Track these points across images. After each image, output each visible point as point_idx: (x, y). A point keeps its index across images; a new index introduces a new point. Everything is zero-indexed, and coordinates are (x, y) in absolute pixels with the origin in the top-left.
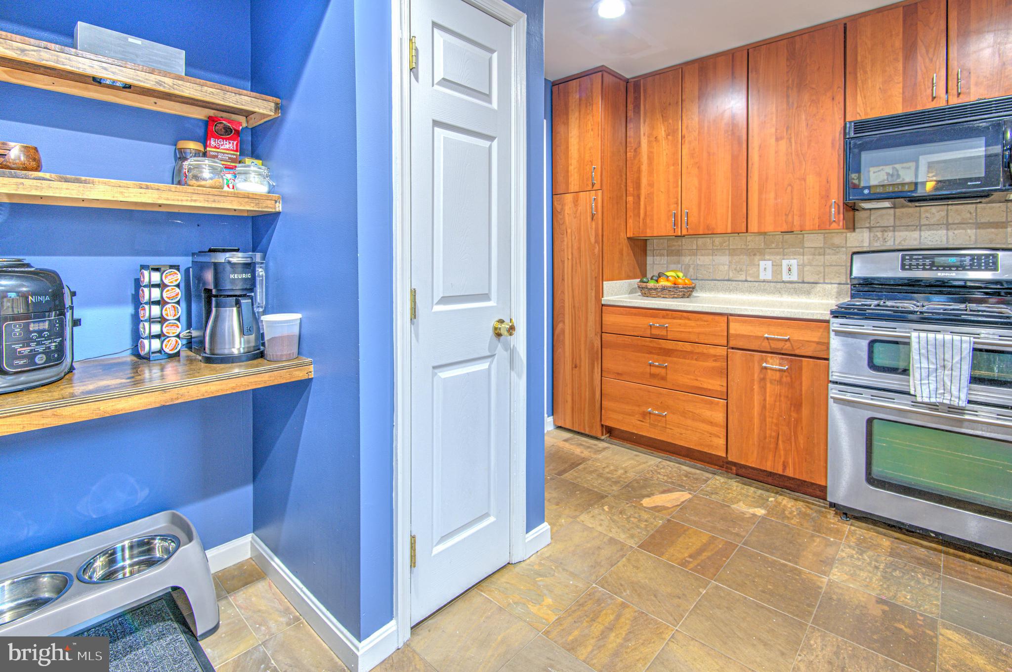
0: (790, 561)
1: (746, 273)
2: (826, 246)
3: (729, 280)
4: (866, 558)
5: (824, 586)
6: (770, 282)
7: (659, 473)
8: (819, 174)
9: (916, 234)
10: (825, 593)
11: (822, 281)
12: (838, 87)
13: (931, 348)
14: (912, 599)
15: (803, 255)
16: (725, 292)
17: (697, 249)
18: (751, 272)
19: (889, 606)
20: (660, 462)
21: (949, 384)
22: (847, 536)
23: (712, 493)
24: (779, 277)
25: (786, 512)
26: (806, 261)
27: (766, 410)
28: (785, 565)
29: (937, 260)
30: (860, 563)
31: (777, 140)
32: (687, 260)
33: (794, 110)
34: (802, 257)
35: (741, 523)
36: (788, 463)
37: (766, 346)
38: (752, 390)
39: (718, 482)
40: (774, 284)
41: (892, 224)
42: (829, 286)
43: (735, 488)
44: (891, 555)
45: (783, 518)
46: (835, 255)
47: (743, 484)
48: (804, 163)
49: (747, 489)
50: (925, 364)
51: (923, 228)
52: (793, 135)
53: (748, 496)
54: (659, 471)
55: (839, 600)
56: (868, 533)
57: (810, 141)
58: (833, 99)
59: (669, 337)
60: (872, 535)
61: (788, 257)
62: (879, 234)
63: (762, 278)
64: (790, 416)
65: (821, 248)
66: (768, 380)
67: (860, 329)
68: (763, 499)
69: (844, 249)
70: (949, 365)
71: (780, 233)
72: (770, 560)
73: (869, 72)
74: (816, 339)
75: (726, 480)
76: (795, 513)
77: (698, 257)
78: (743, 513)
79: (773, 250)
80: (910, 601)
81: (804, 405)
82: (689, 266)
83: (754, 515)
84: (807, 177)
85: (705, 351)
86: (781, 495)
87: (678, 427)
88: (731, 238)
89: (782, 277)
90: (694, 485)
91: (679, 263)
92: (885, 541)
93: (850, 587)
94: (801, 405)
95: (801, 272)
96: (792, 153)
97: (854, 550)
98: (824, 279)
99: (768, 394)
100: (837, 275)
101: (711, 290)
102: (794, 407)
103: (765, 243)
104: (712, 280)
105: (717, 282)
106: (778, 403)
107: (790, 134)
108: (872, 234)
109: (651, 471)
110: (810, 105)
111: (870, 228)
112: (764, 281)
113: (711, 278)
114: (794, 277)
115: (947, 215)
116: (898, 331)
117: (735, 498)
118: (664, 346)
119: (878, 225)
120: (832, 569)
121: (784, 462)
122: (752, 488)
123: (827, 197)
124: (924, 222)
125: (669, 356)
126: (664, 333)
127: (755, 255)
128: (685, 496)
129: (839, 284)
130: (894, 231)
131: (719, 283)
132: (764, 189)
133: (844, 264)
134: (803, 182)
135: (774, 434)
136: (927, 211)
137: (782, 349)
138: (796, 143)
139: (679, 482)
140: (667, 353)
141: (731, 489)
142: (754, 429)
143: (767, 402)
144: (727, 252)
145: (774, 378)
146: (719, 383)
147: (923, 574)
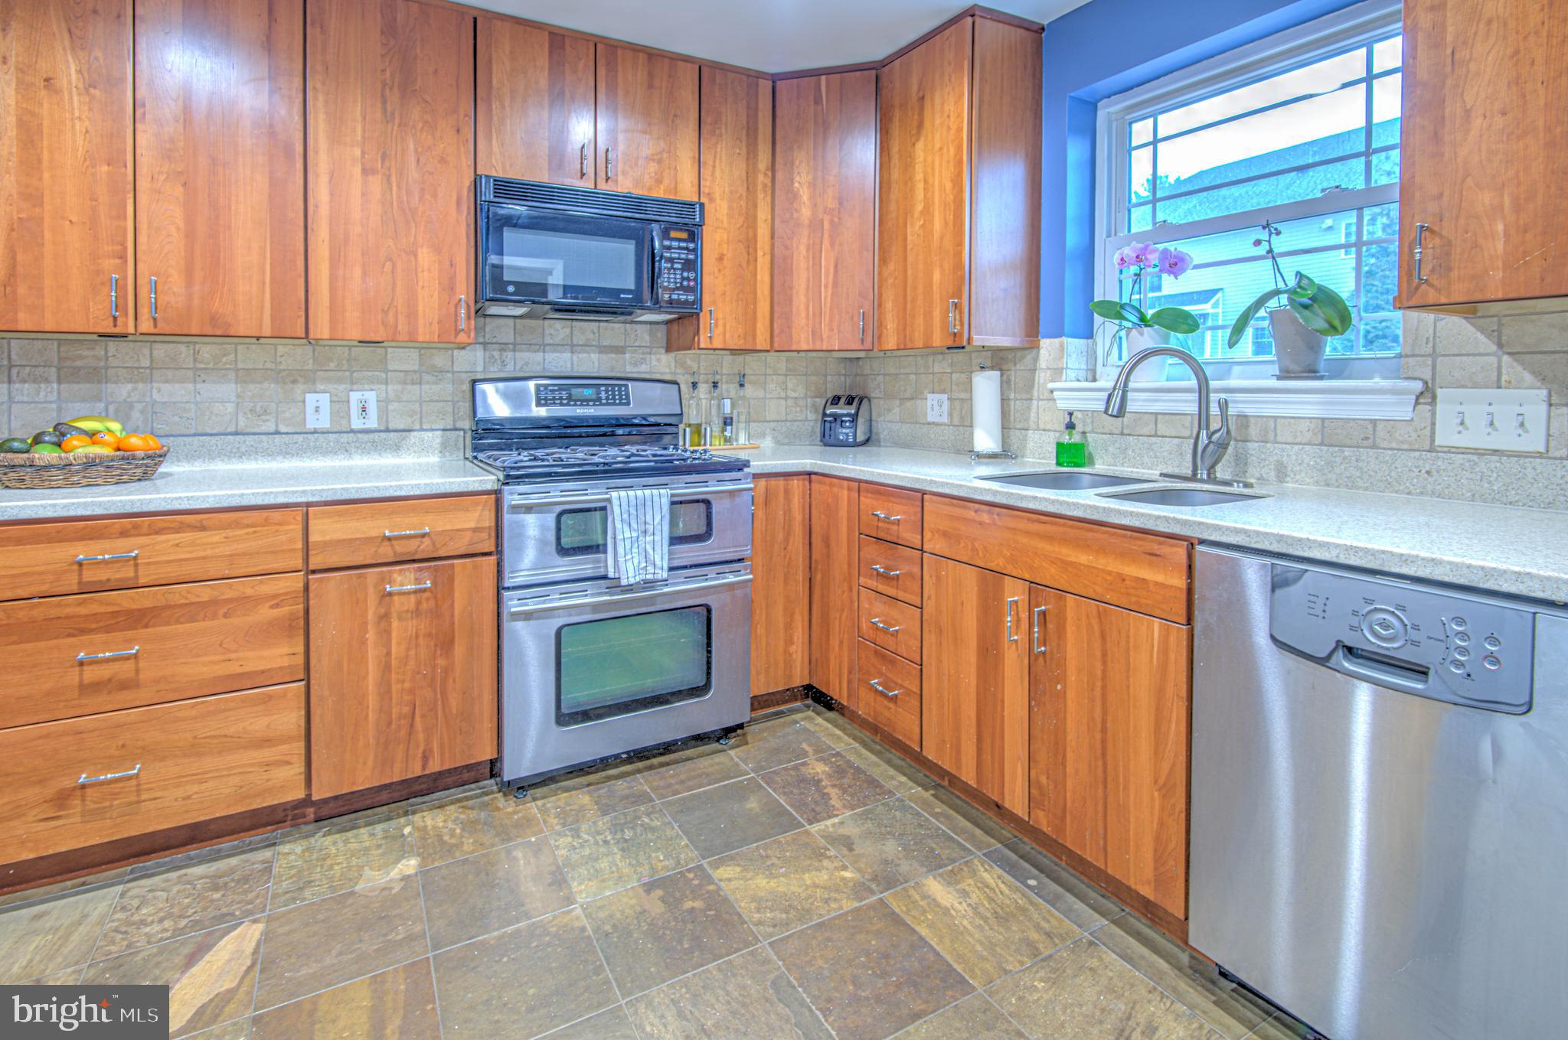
0: (518, 921)
1: (277, 417)
2: (423, 369)
3: (237, 433)
4: (586, 837)
5: (585, 922)
6: (328, 432)
7: (143, 923)
8: (438, 250)
9: (539, 356)
10: (595, 931)
11: (417, 427)
12: (466, 116)
13: (633, 511)
14: (666, 857)
15: (387, 383)
16: (230, 457)
17: (151, 368)
18: (287, 415)
19: (658, 887)
20: (122, 895)
21: (651, 552)
22: (544, 820)
23: (301, 889)
24: (344, 422)
25: (446, 838)
26: (391, 394)
27: (390, 671)
28: (518, 932)
29: (575, 392)
30: (587, 852)
31: (365, 172)
32: (124, 394)
33: (396, 128)
34: (383, 387)
35: (397, 912)
36: (431, 751)
37: (387, 553)
38: (363, 642)
39: (293, 857)
40: (334, 436)
41: (512, 341)
42: (430, 434)
43: (333, 850)
44: (605, 813)
45: (449, 851)
46: (437, 383)
47: (340, 831)
48: (413, 225)
49: (356, 836)
50: (627, 535)
51: (547, 348)
52: (393, 171)
53: (367, 849)
54: (136, 918)
55: (614, 926)
56: (559, 799)
57: (423, 190)
58: (458, 131)
59: (142, 581)
60: (565, 798)
61: (360, 387)
62: (496, 354)
63: (311, 424)
64: (434, 667)
65: (415, 372)
66: (394, 615)
67: (545, 498)
68: (394, 838)
69: (450, 375)
70: (650, 528)
71: (356, 343)
72: (492, 942)
73: (508, 109)
74: (472, 525)
75: (304, 843)
76: (458, 831)
77: (155, 385)
78: (384, 889)
79: (331, 374)
80: (667, 863)
81: (457, 640)
82: (131, 406)
83: (405, 878)
84: (420, 250)
85: (249, 591)
86: (414, 813)
87: (178, 786)
88: (240, 347)
89: (349, 422)
90: (250, 896)
91: (98, 398)
92: (580, 798)
93: (608, 897)
94: (452, 642)
95: (383, 413)
96: (392, 204)
97: (566, 835)
98: (421, 423)
99: (394, 642)
100: (441, 416)
101: (191, 456)
102: (442, 649)
103: (315, 360)
104: (195, 435)
105: (208, 438)
106: (412, 652)
107: (389, 170)
108: (487, 354)
109: (116, 930)
110: (422, 128)
111: (485, 344)
112: (315, 432)
113: (193, 431)
114: (372, 423)
115: (572, 333)
116: (591, 493)
117: (349, 868)
118: (127, 604)
119: (494, 340)
120: (570, 888)
121: (424, 752)
122: (362, 830)
123: (452, 289)
124: (548, 340)
125: (146, 626)
126: (128, 572)
127: (294, 382)
128: (249, 935)
129: (444, 430)
130: (514, 350)
131: (213, 440)
132: (342, 259)
133: (450, 398)
134: (413, 258)
135: (406, 710)
136: (550, 326)
137: (416, 552)
138: (399, 186)
139: (211, 913)
140: (139, 619)
141: (328, 856)
142: (367, 715)
143: (393, 657)
144: (232, 375)
145: (406, 608)
146: (286, 650)
147: (648, 815)
